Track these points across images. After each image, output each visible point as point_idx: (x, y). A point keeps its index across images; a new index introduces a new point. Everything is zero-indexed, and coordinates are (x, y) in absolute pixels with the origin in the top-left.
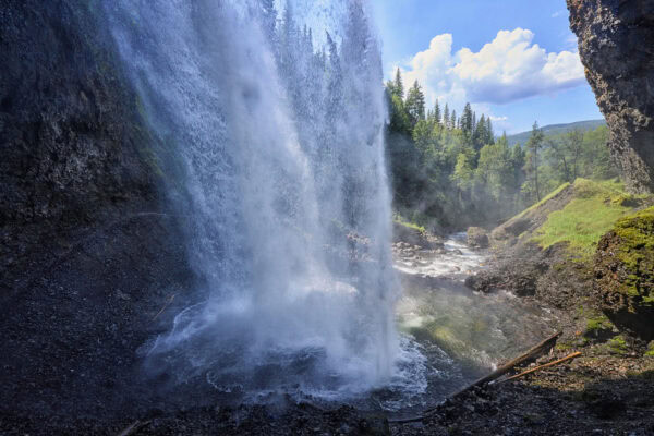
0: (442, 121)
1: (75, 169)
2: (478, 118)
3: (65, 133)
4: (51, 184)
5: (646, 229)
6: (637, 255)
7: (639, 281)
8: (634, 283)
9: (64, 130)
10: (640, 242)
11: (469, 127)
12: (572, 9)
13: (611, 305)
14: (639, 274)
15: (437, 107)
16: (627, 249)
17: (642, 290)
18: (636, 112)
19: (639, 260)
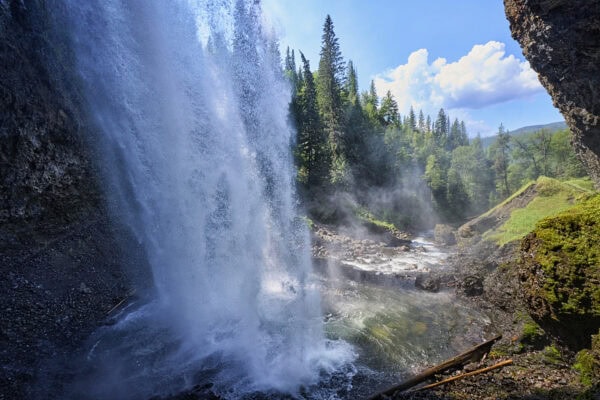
0: (417, 125)
1: (53, 176)
2: (452, 122)
3: (44, 145)
4: (28, 189)
5: (564, 230)
6: (554, 258)
7: (557, 287)
8: (552, 288)
9: (43, 143)
10: (557, 244)
11: (444, 131)
12: (511, 19)
13: (535, 310)
14: (556, 278)
15: (412, 113)
16: (544, 251)
17: (561, 296)
18: (584, 111)
19: (556, 263)
